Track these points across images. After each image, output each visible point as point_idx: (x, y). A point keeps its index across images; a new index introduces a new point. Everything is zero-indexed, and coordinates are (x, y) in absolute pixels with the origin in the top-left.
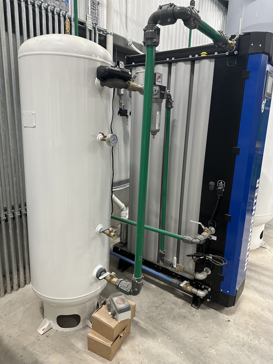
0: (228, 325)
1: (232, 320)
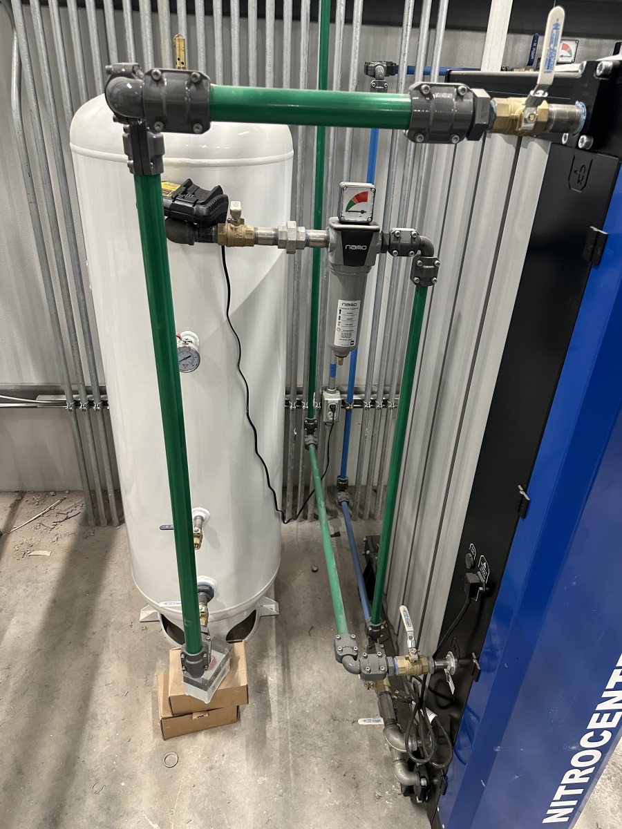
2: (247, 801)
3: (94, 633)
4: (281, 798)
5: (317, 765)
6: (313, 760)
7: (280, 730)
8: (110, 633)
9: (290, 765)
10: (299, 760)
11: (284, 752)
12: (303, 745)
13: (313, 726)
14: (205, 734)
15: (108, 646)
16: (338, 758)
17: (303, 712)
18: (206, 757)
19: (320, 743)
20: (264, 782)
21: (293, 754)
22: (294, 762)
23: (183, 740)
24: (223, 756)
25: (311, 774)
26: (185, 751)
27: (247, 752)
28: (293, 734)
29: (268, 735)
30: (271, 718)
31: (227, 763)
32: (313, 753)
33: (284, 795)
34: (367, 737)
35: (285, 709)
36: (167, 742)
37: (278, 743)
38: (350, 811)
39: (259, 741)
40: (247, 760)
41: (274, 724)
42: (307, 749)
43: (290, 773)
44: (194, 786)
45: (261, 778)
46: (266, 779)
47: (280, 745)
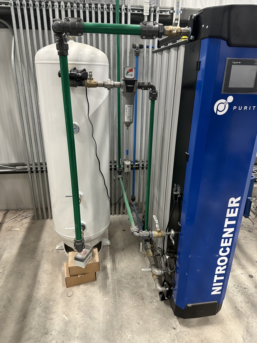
0: (169, 331)
1: (178, 330)
2: (100, 306)
3: (38, 255)
4: (113, 304)
5: (127, 293)
6: (125, 291)
7: (112, 283)
8: (44, 254)
9: (117, 293)
10: (120, 292)
11: (114, 290)
12: (122, 287)
13: (125, 280)
14: (83, 285)
15: (44, 259)
16: (135, 290)
17: (121, 276)
18: (84, 293)
19: (128, 286)
20: (107, 299)
21: (118, 290)
22: (118, 292)
23: (74, 288)
24: (90, 292)
25: (125, 296)
26: (75, 291)
27: (100, 290)
28: (117, 283)
29: (108, 284)
30: (108, 279)
31: (92, 294)
32: (125, 289)
33: (115, 303)
34: (146, 283)
35: (114, 275)
36: (68, 289)
37: (111, 287)
38: (140, 307)
39: (104, 287)
40: (100, 293)
41: (110, 280)
42: (123, 288)
43: (117, 296)
44: (79, 302)
45: (105, 298)
46: (107, 298)
47: (112, 287)
